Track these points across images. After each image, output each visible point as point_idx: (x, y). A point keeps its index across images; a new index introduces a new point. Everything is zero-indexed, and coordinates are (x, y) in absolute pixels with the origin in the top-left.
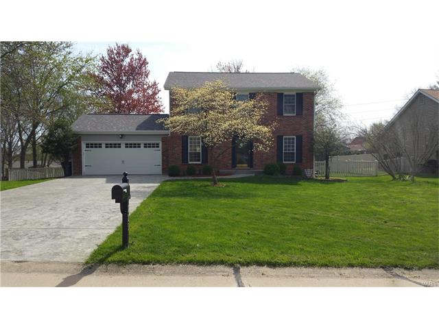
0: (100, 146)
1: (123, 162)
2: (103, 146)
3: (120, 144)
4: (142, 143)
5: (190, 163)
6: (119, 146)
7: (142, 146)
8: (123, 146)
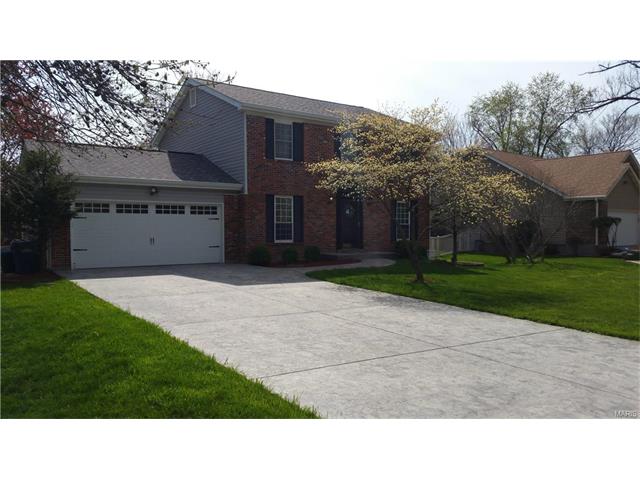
0: (106, 209)
1: (152, 240)
2: (113, 209)
3: (146, 207)
4: (188, 204)
5: (276, 241)
6: (144, 209)
7: (187, 210)
8: (152, 210)
